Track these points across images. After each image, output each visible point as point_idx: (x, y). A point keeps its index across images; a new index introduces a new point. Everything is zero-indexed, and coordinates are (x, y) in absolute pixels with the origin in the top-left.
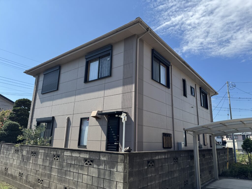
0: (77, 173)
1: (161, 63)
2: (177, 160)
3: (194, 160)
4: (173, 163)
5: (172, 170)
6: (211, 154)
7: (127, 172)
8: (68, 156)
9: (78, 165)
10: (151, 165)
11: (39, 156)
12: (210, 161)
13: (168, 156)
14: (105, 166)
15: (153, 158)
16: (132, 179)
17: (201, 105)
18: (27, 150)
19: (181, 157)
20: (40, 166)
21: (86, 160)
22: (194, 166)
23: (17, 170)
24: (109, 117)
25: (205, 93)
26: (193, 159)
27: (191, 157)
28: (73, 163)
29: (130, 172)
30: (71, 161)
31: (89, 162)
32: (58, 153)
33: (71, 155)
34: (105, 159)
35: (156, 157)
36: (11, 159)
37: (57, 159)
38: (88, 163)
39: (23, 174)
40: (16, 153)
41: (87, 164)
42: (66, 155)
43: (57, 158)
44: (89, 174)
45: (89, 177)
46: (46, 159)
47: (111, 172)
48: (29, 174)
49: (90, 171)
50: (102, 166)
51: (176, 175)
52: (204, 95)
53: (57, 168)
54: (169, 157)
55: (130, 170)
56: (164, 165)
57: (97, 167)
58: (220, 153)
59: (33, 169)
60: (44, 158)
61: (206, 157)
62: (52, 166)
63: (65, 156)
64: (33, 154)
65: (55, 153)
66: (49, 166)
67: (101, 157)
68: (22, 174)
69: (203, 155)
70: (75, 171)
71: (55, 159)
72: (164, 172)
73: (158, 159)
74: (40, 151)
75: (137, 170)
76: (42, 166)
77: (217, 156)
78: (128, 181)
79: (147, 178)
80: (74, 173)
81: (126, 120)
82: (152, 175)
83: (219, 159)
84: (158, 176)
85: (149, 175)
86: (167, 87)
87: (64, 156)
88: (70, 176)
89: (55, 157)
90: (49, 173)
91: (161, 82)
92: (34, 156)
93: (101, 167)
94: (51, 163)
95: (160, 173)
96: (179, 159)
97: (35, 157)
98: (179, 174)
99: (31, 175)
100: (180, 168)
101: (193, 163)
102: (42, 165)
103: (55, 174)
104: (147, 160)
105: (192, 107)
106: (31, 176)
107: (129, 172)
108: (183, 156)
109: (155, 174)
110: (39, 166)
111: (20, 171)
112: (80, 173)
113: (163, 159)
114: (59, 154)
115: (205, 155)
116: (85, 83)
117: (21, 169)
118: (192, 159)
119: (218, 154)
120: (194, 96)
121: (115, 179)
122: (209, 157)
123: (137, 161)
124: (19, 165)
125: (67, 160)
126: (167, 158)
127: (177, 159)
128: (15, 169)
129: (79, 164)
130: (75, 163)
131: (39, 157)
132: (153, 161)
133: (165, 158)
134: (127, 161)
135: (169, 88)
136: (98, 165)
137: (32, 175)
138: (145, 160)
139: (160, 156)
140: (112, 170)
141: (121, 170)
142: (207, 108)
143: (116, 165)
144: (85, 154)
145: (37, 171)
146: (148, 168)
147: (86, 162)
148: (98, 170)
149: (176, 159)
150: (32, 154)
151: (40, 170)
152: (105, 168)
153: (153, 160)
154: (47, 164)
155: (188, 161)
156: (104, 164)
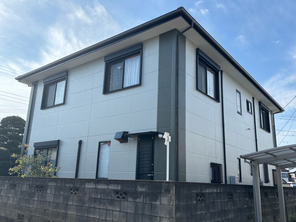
0: (104, 210)
1: (207, 68)
2: (231, 197)
3: (253, 199)
4: (226, 200)
5: (226, 209)
6: (276, 194)
7: (173, 205)
8: (91, 188)
9: (106, 200)
10: (201, 199)
11: (48, 190)
12: (274, 203)
13: (220, 190)
14: (144, 199)
15: (203, 192)
16: (179, 214)
17: (261, 127)
18: (30, 183)
19: (236, 192)
20: (50, 203)
21: (117, 192)
22: (254, 206)
23: (14, 210)
24: (139, 139)
25: (266, 109)
26: (252, 197)
27: (249, 194)
28: (99, 197)
29: (177, 205)
30: (96, 195)
31: (121, 194)
32: (76, 185)
33: (95, 187)
34: (143, 189)
35: (206, 190)
36: (4, 197)
37: (76, 194)
38: (120, 196)
39: (25, 216)
40: (12, 188)
41: (118, 197)
42: (88, 188)
43: (75, 192)
44: (122, 210)
45: (122, 213)
46: (58, 193)
47: (152, 206)
48: (32, 214)
49: (124, 205)
50: (140, 198)
51: (231, 216)
52: (264, 112)
53: (75, 204)
54: (222, 191)
55: (176, 202)
56: (216, 201)
57: (133, 200)
58: (288, 193)
59: (39, 208)
60: (55, 192)
61: (269, 197)
62: (68, 202)
63: (86, 189)
64: (39, 188)
65: (71, 185)
66: (64, 203)
67: (139, 188)
68: (23, 216)
69: (265, 194)
70: (101, 207)
71: (72, 193)
72: (217, 211)
73: (209, 193)
74: (49, 184)
75: (185, 203)
76: (52, 203)
77: (285, 197)
78: (174, 216)
79: (196, 215)
80: (101, 210)
81: (170, 141)
82: (202, 212)
83: (287, 201)
84: (209, 214)
85: (199, 213)
86: (215, 100)
87: (84, 189)
88: (94, 214)
89: (72, 191)
90: (63, 212)
91: (208, 94)
92: (40, 191)
93: (138, 200)
94: (67, 199)
95: (211, 211)
96: (234, 195)
97: (42, 192)
98: (235, 215)
99: (36, 216)
100: (236, 207)
101: (253, 202)
102: (54, 202)
103: (72, 213)
104: (196, 193)
105: (249, 129)
106: (36, 218)
107: (175, 205)
108: (239, 192)
109: (205, 212)
110: (48, 203)
111: (20, 212)
112: (109, 209)
113: (214, 193)
114: (78, 186)
115: (268, 193)
116: (104, 94)
117: (20, 208)
118: (250, 197)
119: (286, 194)
120: (252, 114)
121: (158, 214)
122: (273, 197)
123: (184, 192)
124: (16, 204)
125: (90, 194)
126: (219, 193)
127: (232, 195)
128: (12, 210)
129: (107, 198)
130: (102, 197)
131: (48, 192)
132: (203, 195)
133: (217, 193)
134: (173, 191)
135: (219, 102)
136: (135, 198)
137: (38, 216)
138: (194, 193)
139: (211, 189)
140: (154, 203)
141: (166, 203)
142: (268, 130)
143: (159, 197)
144: (115, 185)
145: (45, 210)
146: (197, 203)
147: (117, 195)
148: (134, 204)
149: (230, 195)
150: (37, 189)
151: (51, 209)
152: (144, 201)
153: (203, 193)
154: (61, 200)
155: (246, 199)
156: (143, 196)
